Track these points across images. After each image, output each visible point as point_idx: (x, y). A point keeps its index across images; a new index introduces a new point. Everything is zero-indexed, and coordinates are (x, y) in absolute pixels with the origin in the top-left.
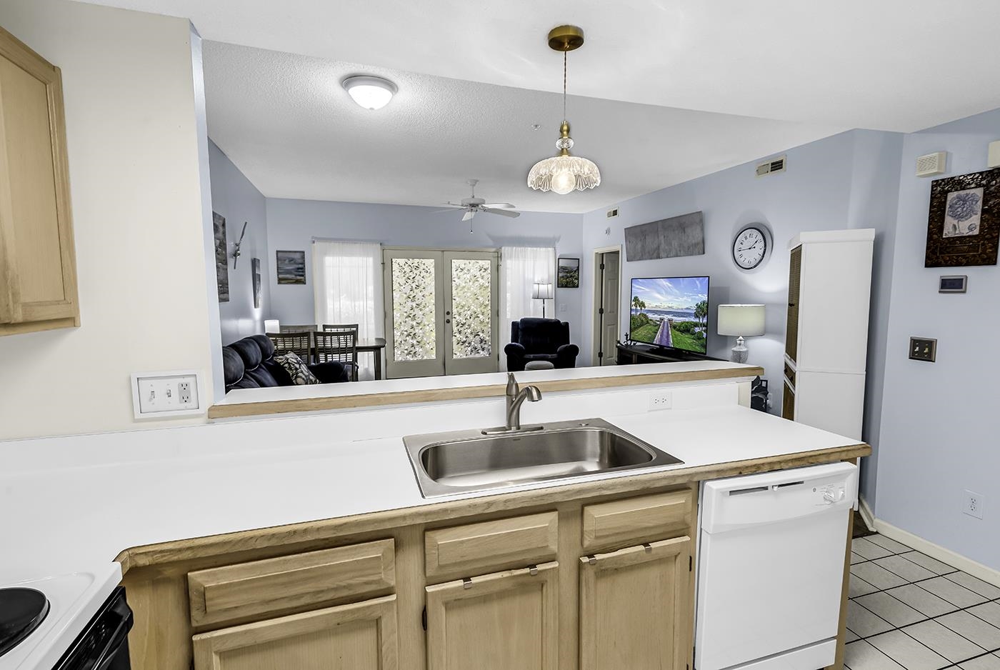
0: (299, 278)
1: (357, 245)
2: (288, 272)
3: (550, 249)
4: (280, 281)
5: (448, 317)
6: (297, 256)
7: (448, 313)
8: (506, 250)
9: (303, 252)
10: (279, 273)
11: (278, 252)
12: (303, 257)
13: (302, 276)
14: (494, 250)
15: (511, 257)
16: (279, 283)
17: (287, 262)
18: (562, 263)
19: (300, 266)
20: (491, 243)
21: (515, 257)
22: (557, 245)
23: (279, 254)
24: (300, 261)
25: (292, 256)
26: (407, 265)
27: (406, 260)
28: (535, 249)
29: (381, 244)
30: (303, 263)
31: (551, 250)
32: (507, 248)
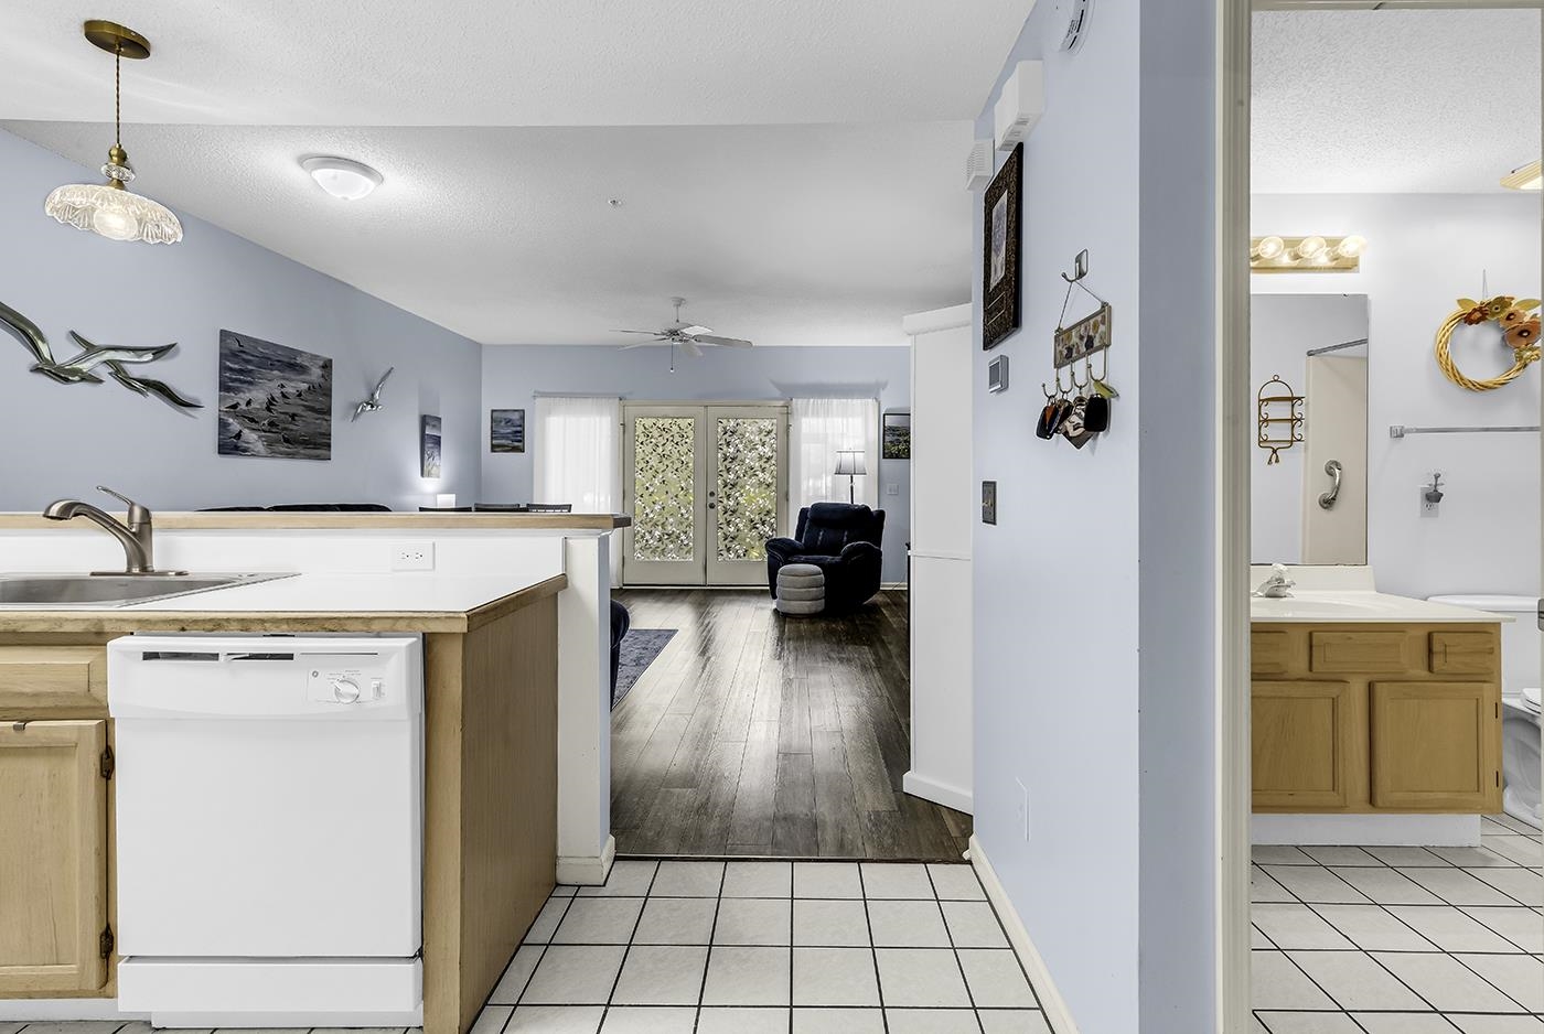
0: (516, 444)
1: (590, 400)
2: (504, 437)
3: (870, 400)
4: (494, 448)
5: (711, 500)
6: (516, 416)
7: (712, 494)
8: (798, 403)
9: (523, 411)
10: (492, 438)
11: (493, 411)
12: (523, 418)
13: (520, 441)
14: (781, 403)
15: (806, 414)
16: (493, 451)
17: (503, 424)
18: (890, 421)
19: (519, 429)
20: (777, 393)
21: (813, 413)
22: (883, 395)
23: (495, 414)
24: (518, 423)
25: (509, 416)
26: (655, 427)
27: (654, 421)
28: (845, 400)
29: (621, 399)
30: (522, 426)
31: (871, 402)
32: (800, 401)
